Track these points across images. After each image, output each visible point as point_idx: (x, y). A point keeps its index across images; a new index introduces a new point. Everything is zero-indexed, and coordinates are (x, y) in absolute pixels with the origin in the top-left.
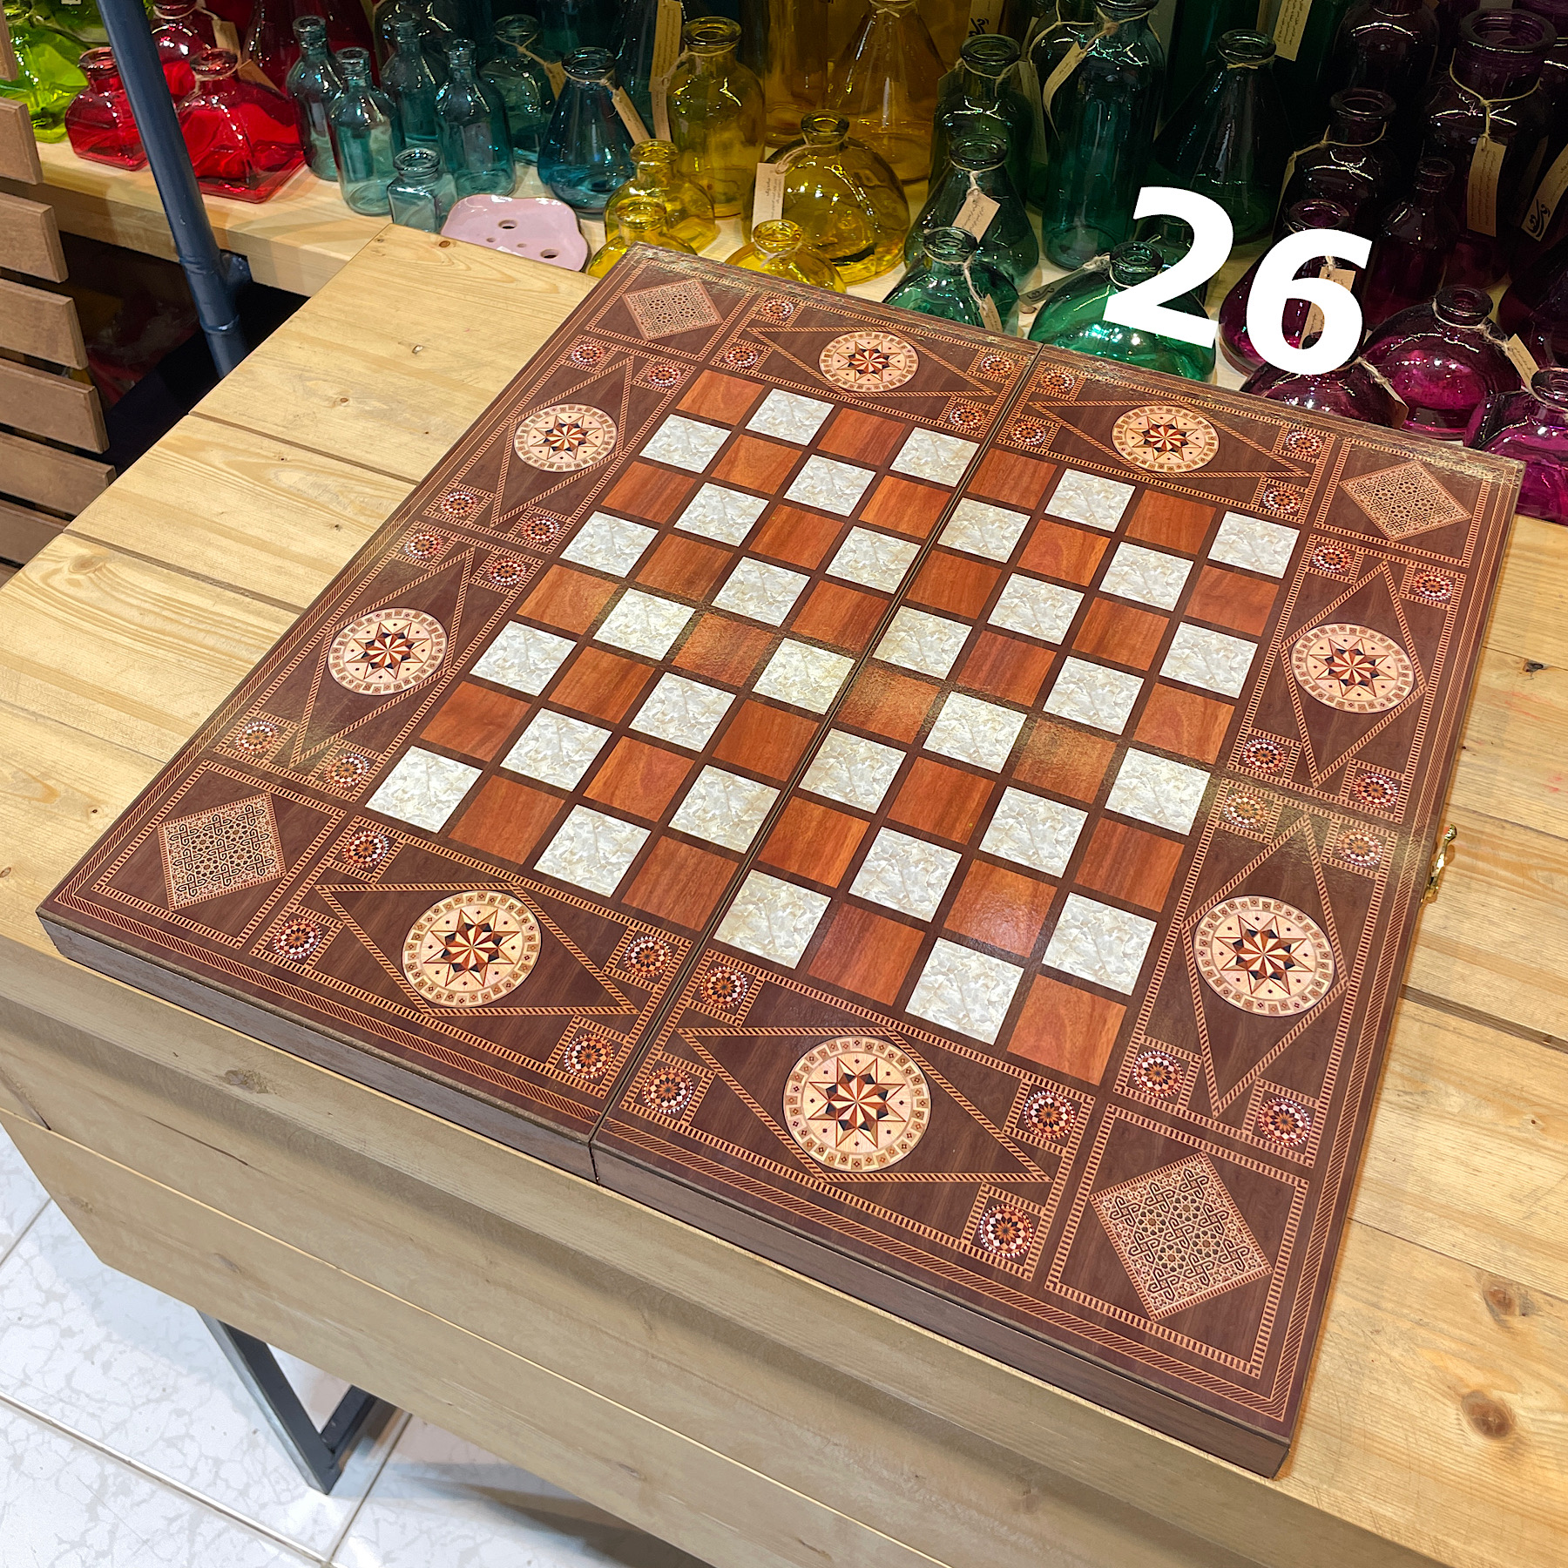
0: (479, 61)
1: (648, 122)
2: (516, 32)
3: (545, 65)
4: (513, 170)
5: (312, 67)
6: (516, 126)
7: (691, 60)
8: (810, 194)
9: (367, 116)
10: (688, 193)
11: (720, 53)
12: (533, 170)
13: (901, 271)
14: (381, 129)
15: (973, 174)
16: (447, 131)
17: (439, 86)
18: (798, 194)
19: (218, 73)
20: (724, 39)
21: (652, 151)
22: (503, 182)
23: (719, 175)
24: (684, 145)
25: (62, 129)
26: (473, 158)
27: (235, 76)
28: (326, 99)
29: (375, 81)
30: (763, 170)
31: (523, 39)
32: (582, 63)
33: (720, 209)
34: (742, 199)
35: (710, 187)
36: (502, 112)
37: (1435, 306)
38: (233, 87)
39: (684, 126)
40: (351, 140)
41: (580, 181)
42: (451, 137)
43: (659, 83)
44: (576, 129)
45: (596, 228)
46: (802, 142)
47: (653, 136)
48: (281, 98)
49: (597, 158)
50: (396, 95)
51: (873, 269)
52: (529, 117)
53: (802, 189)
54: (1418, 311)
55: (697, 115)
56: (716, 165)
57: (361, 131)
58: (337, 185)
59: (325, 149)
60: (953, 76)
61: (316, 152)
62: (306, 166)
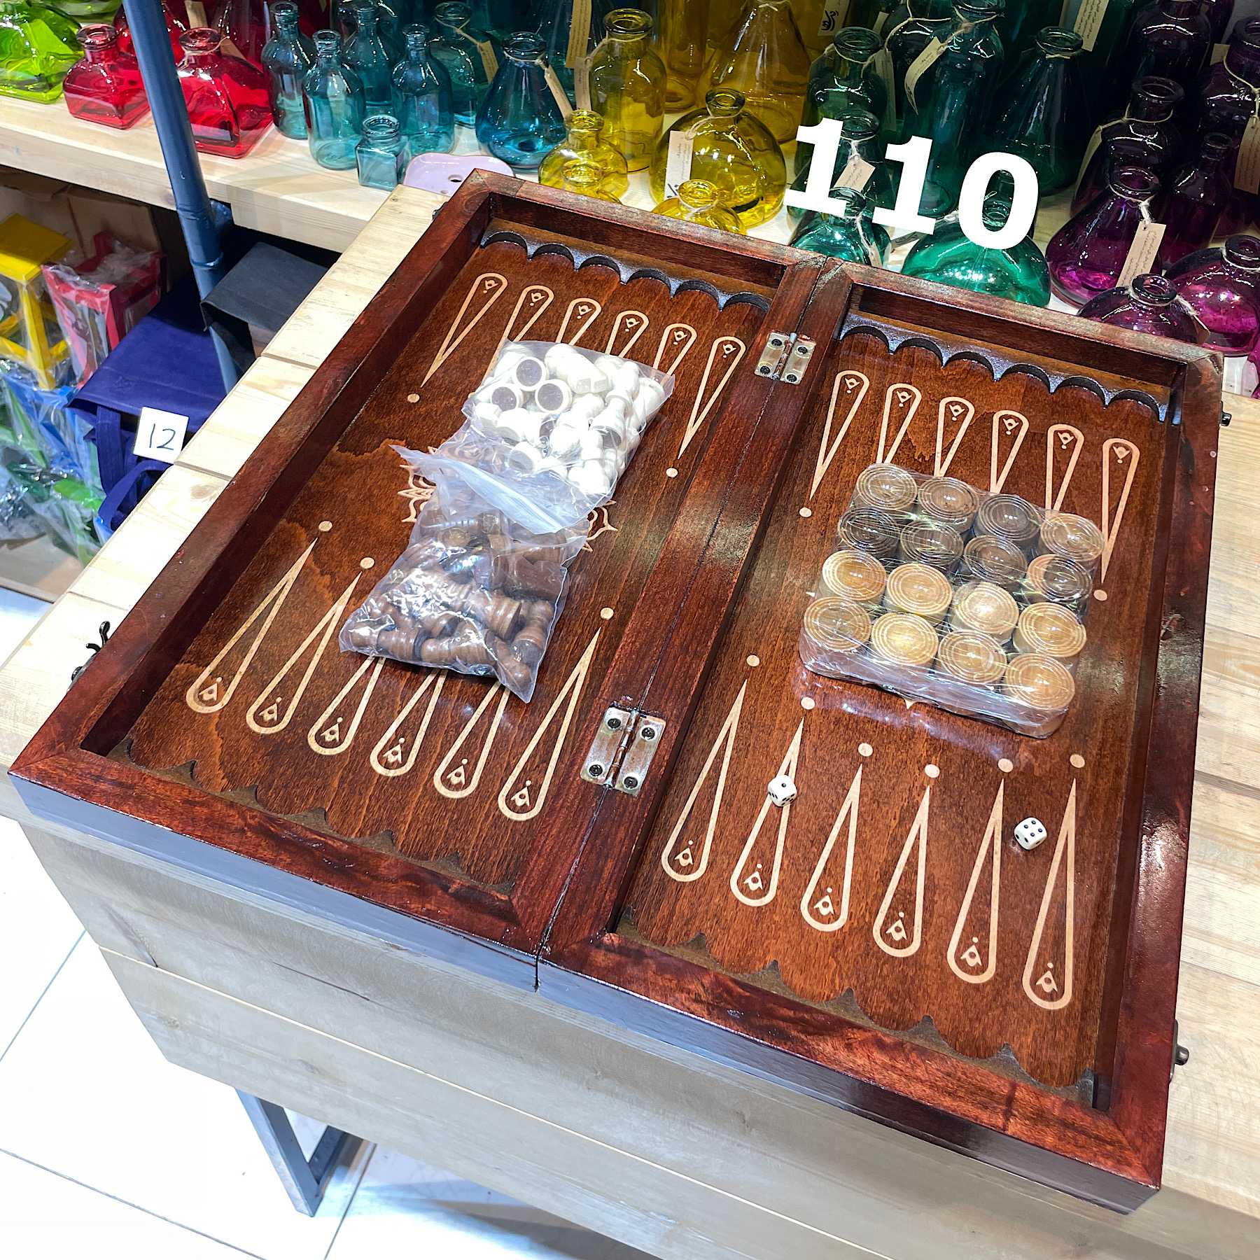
2: (451, 17)
3: (477, 44)
4: (453, 132)
5: (285, 44)
7: (611, 45)
8: (710, 155)
11: (634, 40)
12: (471, 132)
16: (402, 99)
18: (701, 156)
20: (639, 29)
21: (581, 120)
22: (443, 140)
23: (629, 138)
27: (219, 52)
28: (297, 72)
31: (458, 24)
32: (520, 45)
33: (631, 165)
36: (446, 85)
38: (217, 61)
39: (602, 97)
41: (508, 139)
42: (405, 103)
46: (706, 114)
48: (255, 70)
50: (354, 67)
51: (760, 218)
53: (703, 152)
55: (615, 91)
56: (626, 129)
58: (305, 144)
59: (292, 112)
60: (823, 60)
61: (285, 115)
62: (274, 126)
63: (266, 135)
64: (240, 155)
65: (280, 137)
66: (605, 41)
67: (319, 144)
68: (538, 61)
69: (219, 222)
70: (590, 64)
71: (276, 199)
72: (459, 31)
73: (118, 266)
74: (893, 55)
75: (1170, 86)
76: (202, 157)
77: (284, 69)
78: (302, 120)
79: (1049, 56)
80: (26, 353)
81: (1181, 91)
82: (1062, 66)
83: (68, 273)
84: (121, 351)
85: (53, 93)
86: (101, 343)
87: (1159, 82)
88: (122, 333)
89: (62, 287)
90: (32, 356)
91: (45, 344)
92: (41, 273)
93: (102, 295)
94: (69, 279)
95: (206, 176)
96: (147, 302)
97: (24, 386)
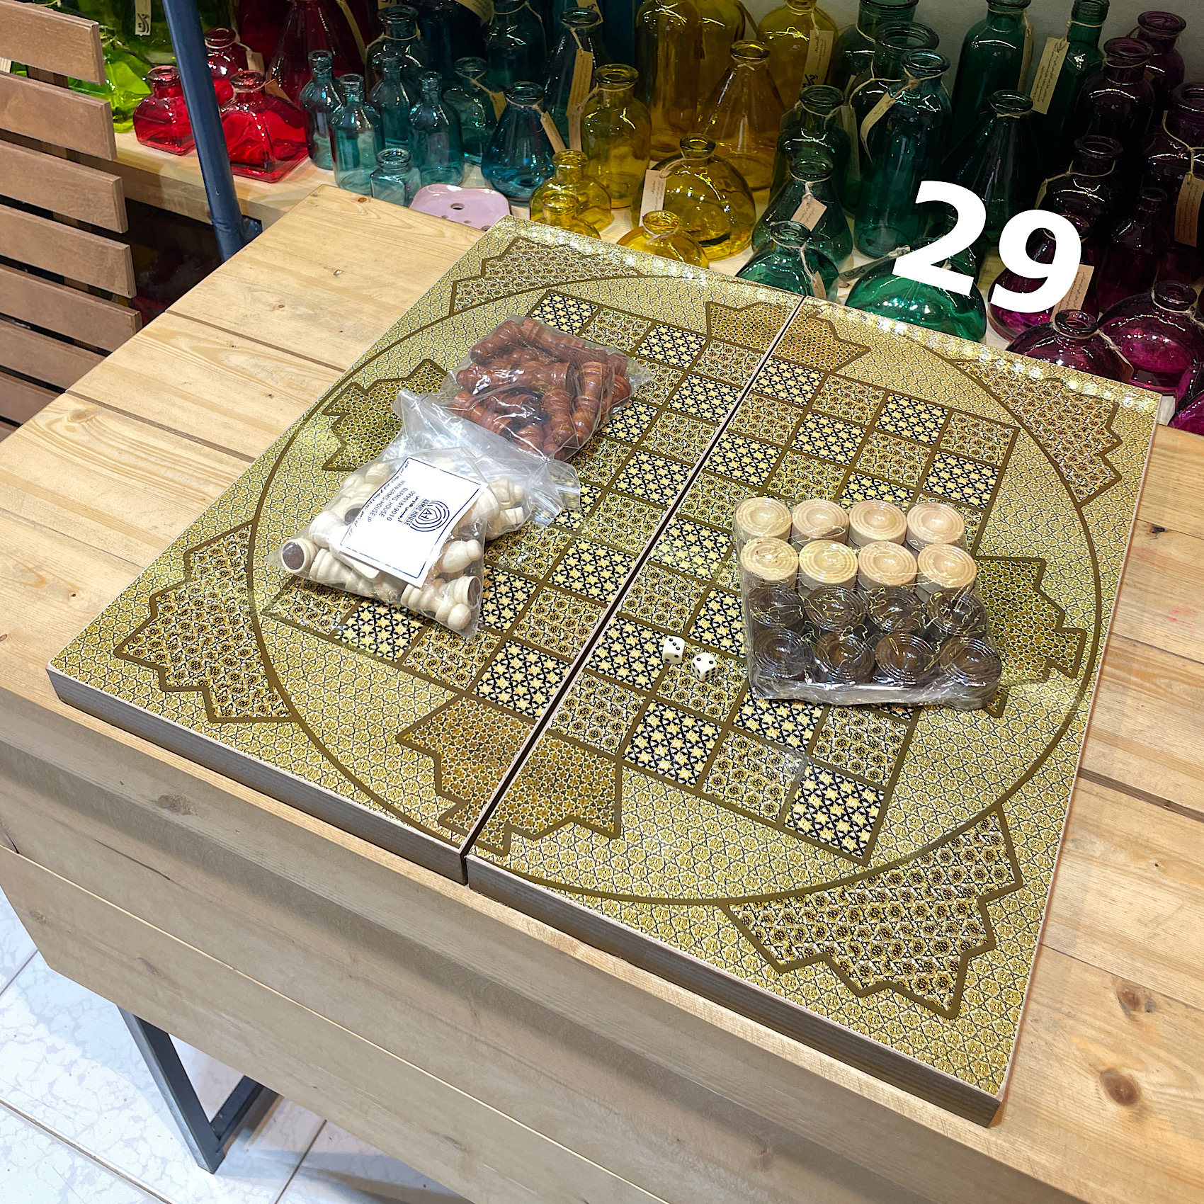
0: (444, 87)
1: (565, 138)
2: (470, 69)
3: (491, 93)
4: (462, 168)
5: (321, 87)
6: (466, 136)
7: (600, 94)
8: (684, 194)
9: (358, 123)
10: (592, 189)
11: (621, 90)
12: (477, 169)
13: (749, 253)
14: (368, 133)
15: (808, 184)
16: (417, 137)
17: (412, 105)
18: (675, 194)
19: (250, 87)
20: (625, 80)
21: (568, 158)
22: (454, 176)
23: (615, 179)
24: (593, 155)
25: (130, 123)
26: (433, 158)
27: (263, 91)
28: (328, 110)
29: (366, 99)
30: (651, 175)
31: (475, 75)
32: (520, 93)
33: (615, 203)
34: (632, 196)
35: (608, 186)
36: (457, 126)
37: (1153, 296)
38: (260, 99)
39: (592, 141)
40: (346, 141)
41: (512, 178)
42: (419, 142)
43: (575, 109)
44: (512, 140)
45: (523, 212)
46: (679, 156)
47: (567, 147)
48: (295, 108)
49: (525, 161)
50: (379, 109)
51: (728, 251)
52: (474, 130)
53: (678, 191)
54: (1139, 299)
55: (604, 135)
56: (613, 170)
57: (352, 134)
58: (332, 173)
59: (325, 147)
61: (317, 149)
62: (309, 159)
63: (301, 165)
64: (274, 180)
65: (313, 167)
66: (595, 90)
67: (342, 175)
68: (535, 107)
70: (581, 111)
72: (474, 81)
74: (857, 111)
75: (1110, 145)
76: (237, 179)
77: (319, 108)
78: (329, 152)
79: (999, 115)
81: (1121, 148)
82: (1013, 125)
87: (1098, 139)
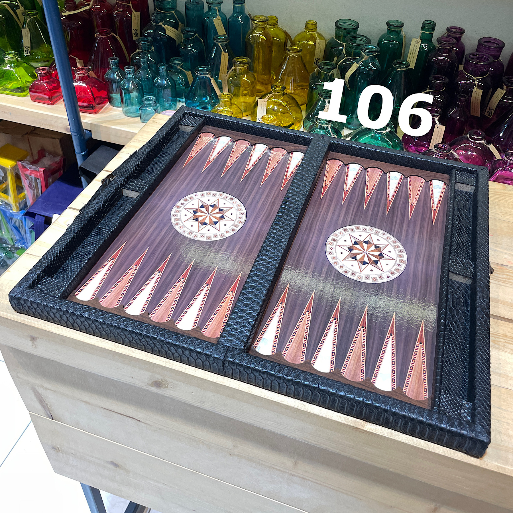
0: (168, 70)
1: (221, 88)
2: (176, 62)
3: (186, 72)
4: (176, 103)
5: (114, 72)
6: (177, 91)
7: (235, 69)
8: (273, 108)
9: (133, 86)
11: (243, 67)
15: (327, 101)
16: (157, 91)
17: (154, 78)
18: (270, 108)
19: (83, 74)
20: (245, 63)
21: (224, 96)
24: (234, 95)
27: (88, 76)
28: (118, 82)
30: (260, 101)
31: (178, 64)
32: (201, 70)
33: (244, 114)
35: (240, 107)
37: (468, 136)
38: (87, 79)
39: (233, 88)
40: (127, 94)
41: (198, 106)
42: (159, 93)
43: (225, 76)
46: (271, 93)
47: (222, 92)
48: (102, 82)
49: (204, 99)
50: (140, 80)
55: (237, 86)
56: (241, 101)
58: (121, 109)
59: (116, 98)
60: (314, 73)
61: (113, 99)
62: (109, 103)
63: (106, 106)
64: (96, 113)
65: (111, 107)
66: (233, 68)
67: (125, 109)
68: (208, 76)
69: (87, 137)
70: (228, 77)
71: (109, 128)
72: (179, 67)
73: (47, 161)
74: (340, 71)
75: (443, 78)
76: (81, 114)
77: (113, 81)
78: (119, 101)
79: (398, 70)
80: (8, 197)
81: (448, 80)
82: (403, 73)
83: (28, 164)
84: (46, 193)
85: (24, 93)
86: (39, 191)
87: (439, 77)
88: (47, 187)
89: (25, 169)
90: (11, 199)
91: (16, 193)
92: (16, 165)
93: (40, 172)
94: (28, 166)
95: (83, 120)
96: (57, 175)
97: (7, 210)
